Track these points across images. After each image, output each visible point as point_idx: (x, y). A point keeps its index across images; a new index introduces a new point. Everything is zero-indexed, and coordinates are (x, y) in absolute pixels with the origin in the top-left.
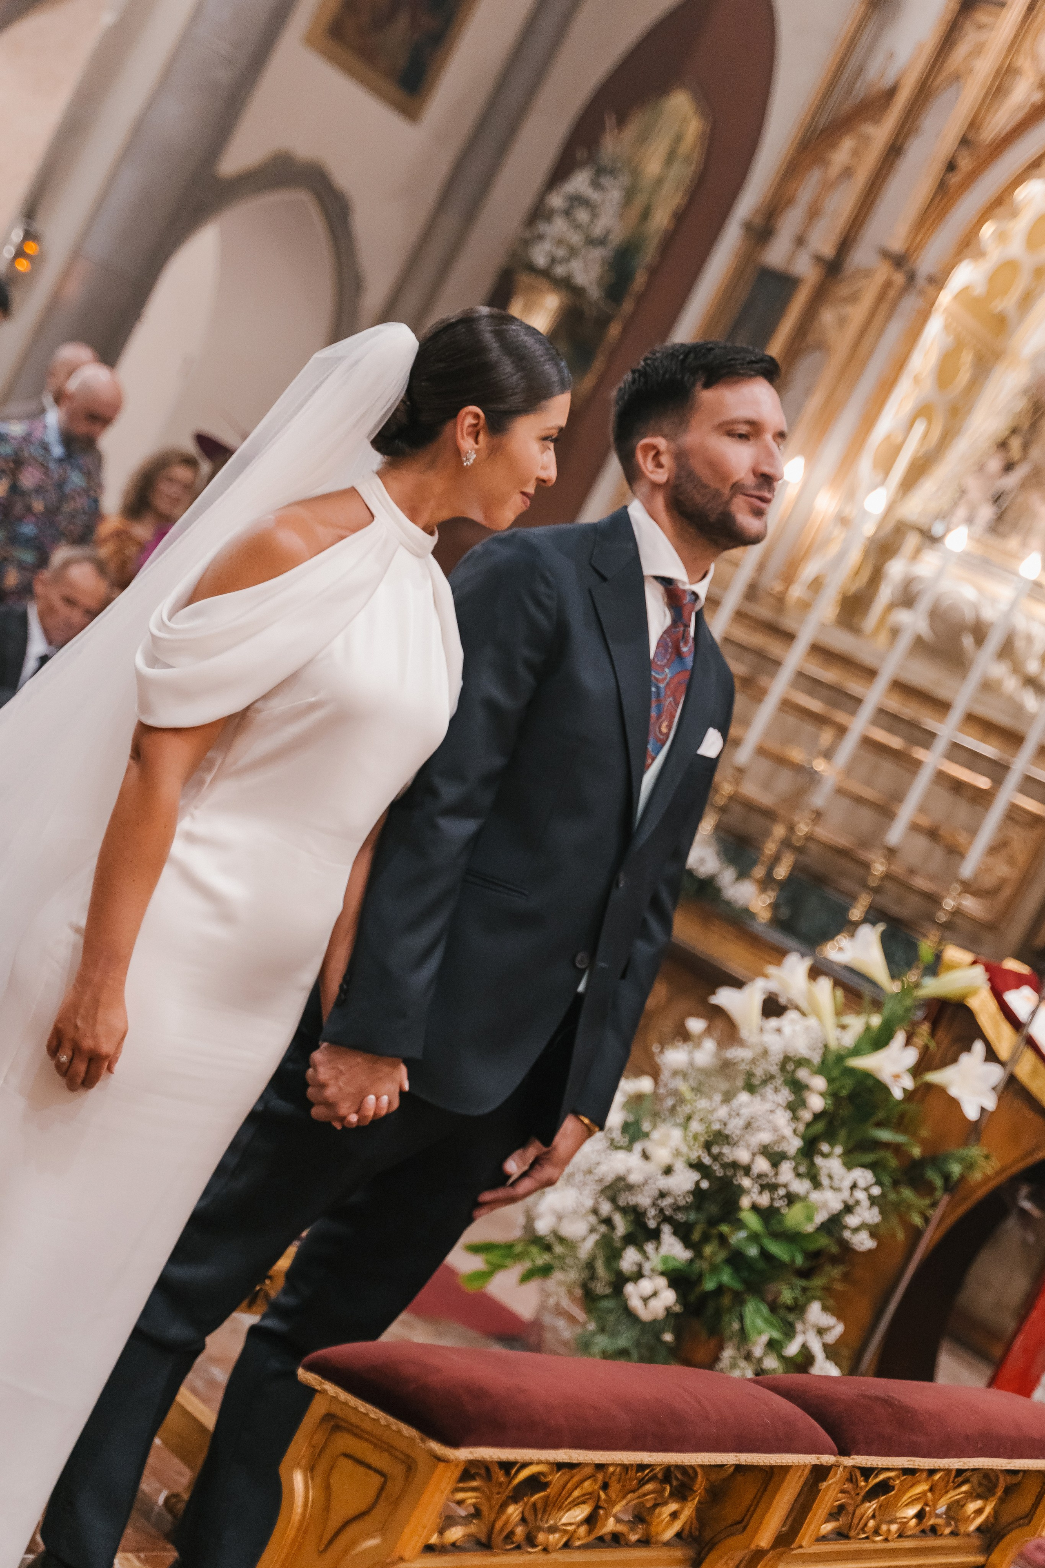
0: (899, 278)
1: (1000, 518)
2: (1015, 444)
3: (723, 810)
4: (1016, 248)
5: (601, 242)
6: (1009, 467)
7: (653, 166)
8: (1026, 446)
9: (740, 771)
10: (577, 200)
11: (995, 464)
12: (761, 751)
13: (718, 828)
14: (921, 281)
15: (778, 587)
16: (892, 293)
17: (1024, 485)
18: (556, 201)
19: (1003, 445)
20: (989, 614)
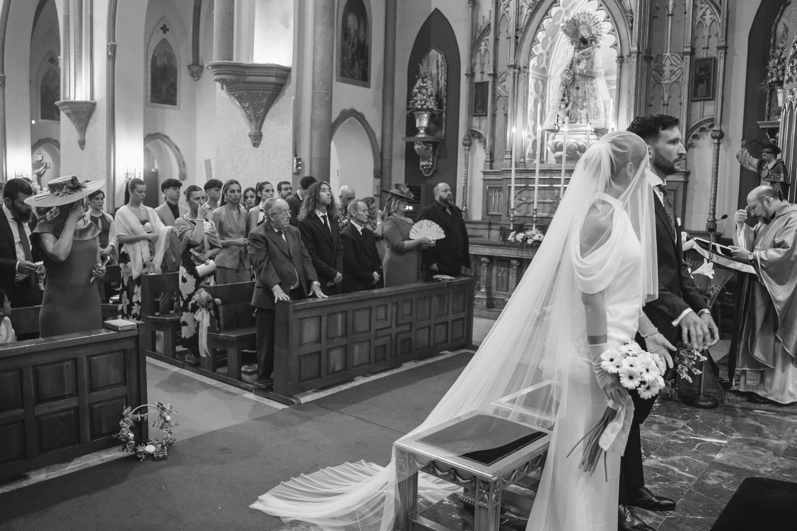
0: (516, 71)
1: (570, 119)
2: (566, 98)
3: (536, 222)
4: (541, 50)
5: (431, 95)
6: (567, 105)
7: (434, 71)
8: (569, 97)
9: (536, 210)
10: (420, 88)
11: (563, 106)
12: (538, 203)
13: (536, 226)
14: (522, 68)
15: (522, 160)
16: (516, 75)
17: (572, 107)
18: (415, 90)
19: (563, 100)
20: (581, 143)
